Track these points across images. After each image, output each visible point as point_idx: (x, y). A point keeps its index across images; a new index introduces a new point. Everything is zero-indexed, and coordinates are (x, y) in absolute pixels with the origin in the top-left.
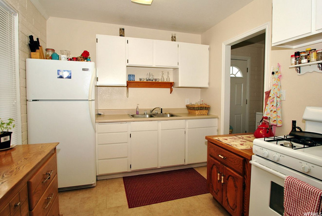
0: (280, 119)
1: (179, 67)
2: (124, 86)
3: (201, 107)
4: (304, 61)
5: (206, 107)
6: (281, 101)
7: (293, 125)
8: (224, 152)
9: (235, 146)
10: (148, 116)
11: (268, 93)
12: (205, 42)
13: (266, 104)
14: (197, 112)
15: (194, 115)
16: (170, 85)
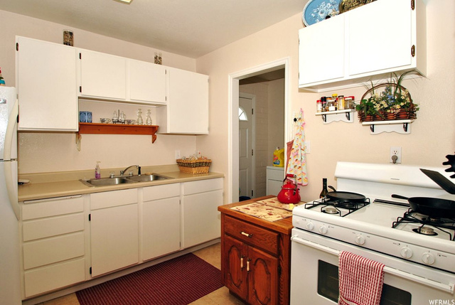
0: (306, 176)
1: (168, 103)
2: (71, 132)
3: (200, 163)
4: (332, 108)
5: (206, 163)
6: (305, 154)
7: (324, 184)
8: (249, 227)
9: (263, 218)
10: (117, 181)
11: (290, 144)
12: (202, 70)
13: (289, 158)
14: (194, 170)
15: (191, 174)
16: (152, 130)
